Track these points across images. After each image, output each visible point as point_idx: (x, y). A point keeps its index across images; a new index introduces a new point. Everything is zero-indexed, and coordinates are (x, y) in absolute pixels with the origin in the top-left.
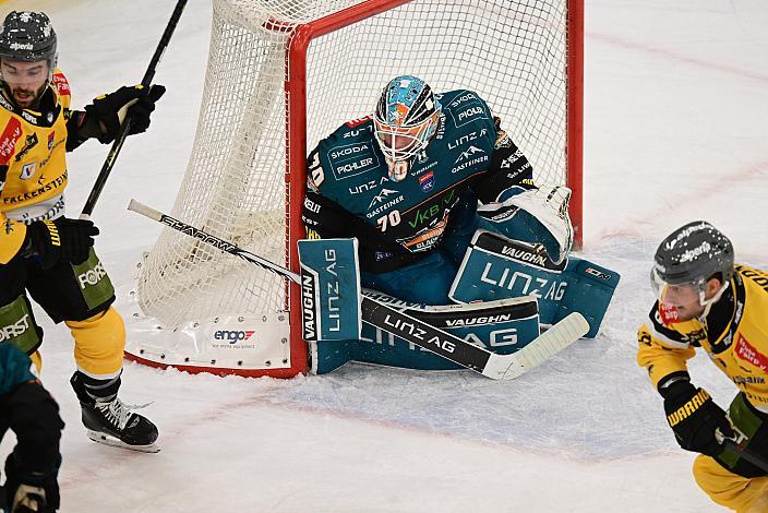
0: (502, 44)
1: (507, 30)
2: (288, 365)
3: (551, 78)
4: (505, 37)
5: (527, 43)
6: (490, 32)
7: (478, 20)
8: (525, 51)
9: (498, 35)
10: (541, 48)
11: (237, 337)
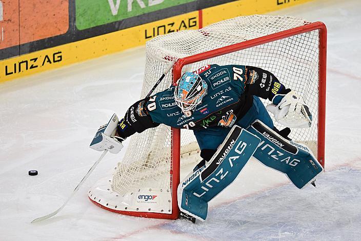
0: (290, 76)
1: (292, 69)
2: (171, 213)
3: (311, 92)
4: (291, 72)
5: (301, 76)
6: (285, 70)
7: (279, 64)
8: (300, 79)
9: (288, 71)
10: (308, 78)
11: (148, 198)
